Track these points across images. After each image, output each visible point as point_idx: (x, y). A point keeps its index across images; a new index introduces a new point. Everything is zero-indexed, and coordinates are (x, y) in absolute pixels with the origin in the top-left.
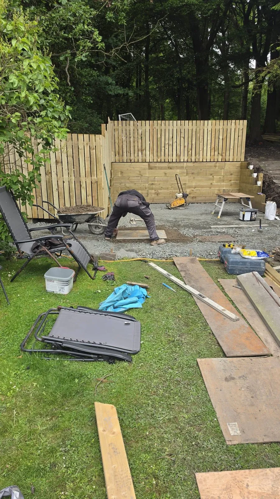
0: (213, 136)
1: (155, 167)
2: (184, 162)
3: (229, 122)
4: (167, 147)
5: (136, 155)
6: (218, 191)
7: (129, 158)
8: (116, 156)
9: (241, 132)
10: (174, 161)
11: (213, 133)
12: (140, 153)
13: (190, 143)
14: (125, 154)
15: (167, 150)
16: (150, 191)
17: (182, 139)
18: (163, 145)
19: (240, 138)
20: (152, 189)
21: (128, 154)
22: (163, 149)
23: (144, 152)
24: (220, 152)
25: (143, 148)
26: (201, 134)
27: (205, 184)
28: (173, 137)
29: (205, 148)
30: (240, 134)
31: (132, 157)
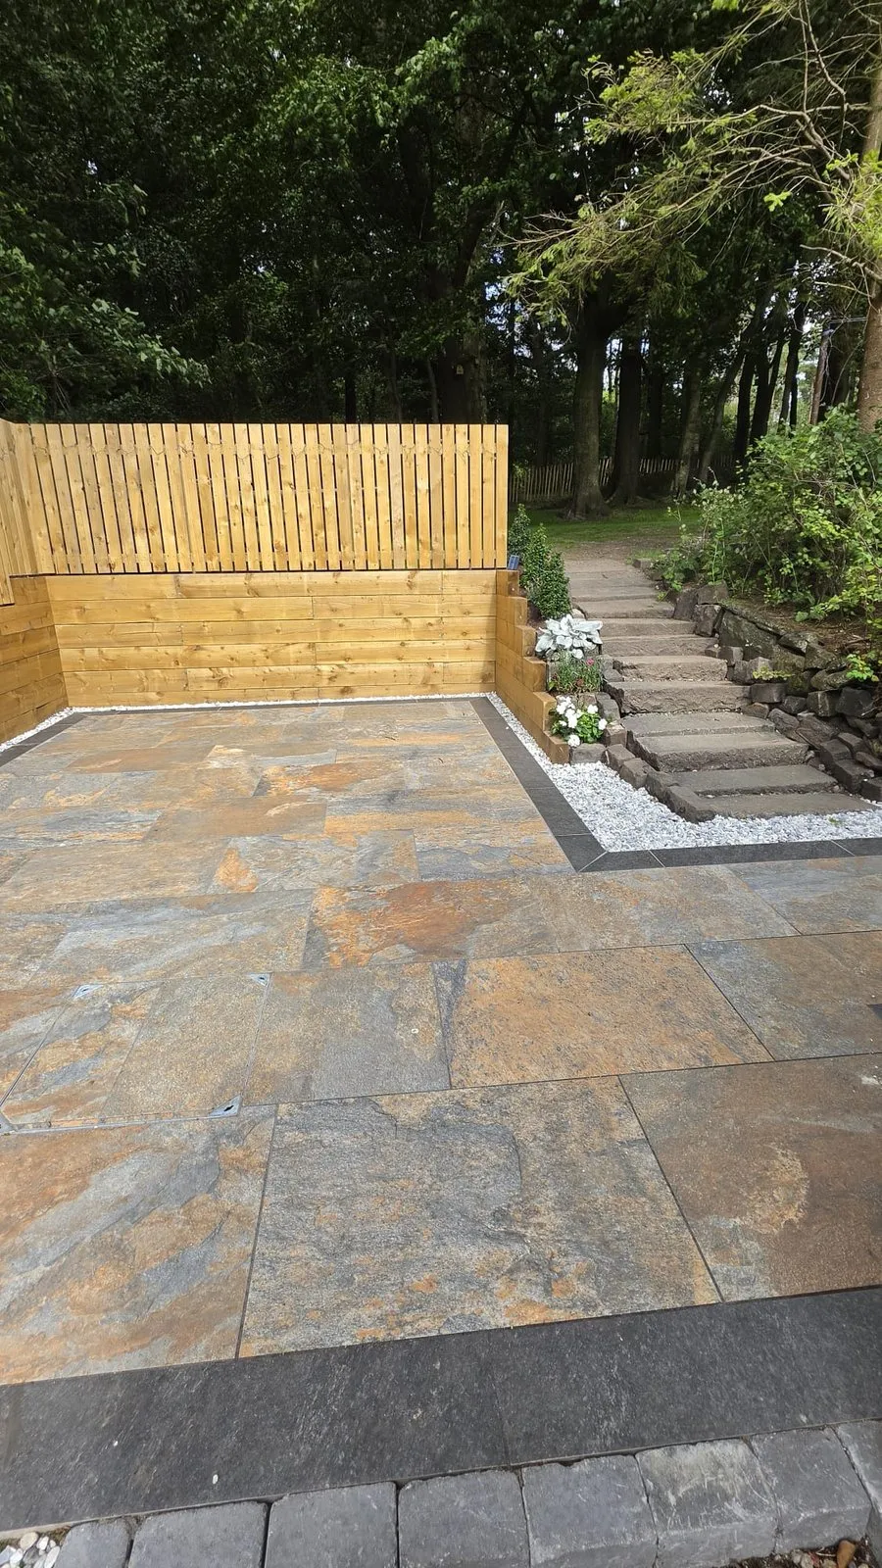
0: (396, 480)
1: (201, 589)
2: (302, 571)
3: (448, 430)
4: (236, 518)
5: (128, 547)
6: (427, 670)
7: (102, 557)
8: (56, 553)
9: (489, 466)
10: (268, 566)
11: (395, 471)
12: (141, 542)
13: (317, 505)
14: (86, 544)
15: (237, 530)
16: (193, 672)
17: (287, 489)
18: (221, 512)
19: (489, 487)
20: (199, 665)
21: (100, 546)
22: (223, 524)
23: (155, 538)
24: (424, 536)
25: (152, 521)
26: (355, 474)
27: (381, 645)
28: (253, 484)
29: (371, 523)
30: (489, 474)
31: (114, 557)
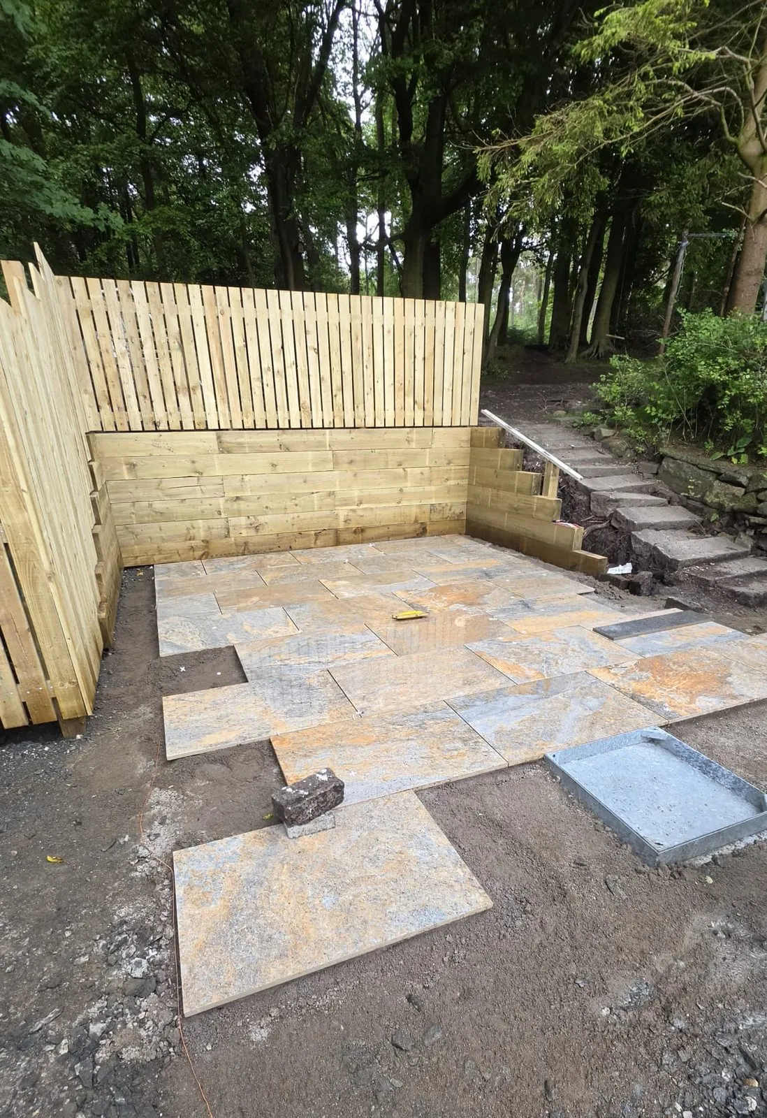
0: (399, 349)
1: (241, 445)
2: (323, 428)
3: (440, 306)
4: (268, 378)
5: (171, 405)
6: (419, 510)
7: (147, 415)
8: (102, 411)
9: (469, 338)
10: (295, 424)
11: (399, 341)
12: (184, 401)
13: (336, 368)
14: (132, 402)
15: (269, 391)
16: (233, 521)
17: (312, 354)
18: (255, 373)
19: (468, 356)
20: (239, 513)
21: (145, 404)
22: (256, 385)
23: (197, 397)
24: (419, 399)
25: (194, 381)
26: (367, 342)
27: (385, 492)
28: (283, 348)
29: (379, 386)
30: (468, 346)
31: (160, 414)
